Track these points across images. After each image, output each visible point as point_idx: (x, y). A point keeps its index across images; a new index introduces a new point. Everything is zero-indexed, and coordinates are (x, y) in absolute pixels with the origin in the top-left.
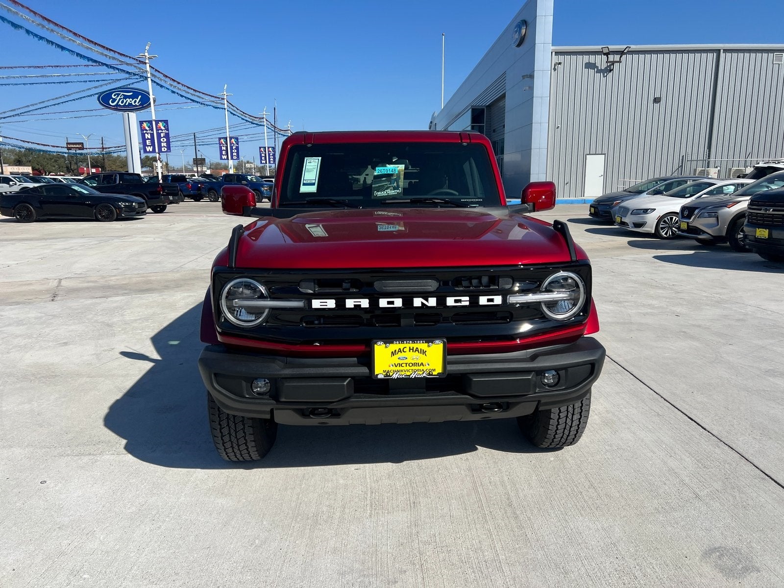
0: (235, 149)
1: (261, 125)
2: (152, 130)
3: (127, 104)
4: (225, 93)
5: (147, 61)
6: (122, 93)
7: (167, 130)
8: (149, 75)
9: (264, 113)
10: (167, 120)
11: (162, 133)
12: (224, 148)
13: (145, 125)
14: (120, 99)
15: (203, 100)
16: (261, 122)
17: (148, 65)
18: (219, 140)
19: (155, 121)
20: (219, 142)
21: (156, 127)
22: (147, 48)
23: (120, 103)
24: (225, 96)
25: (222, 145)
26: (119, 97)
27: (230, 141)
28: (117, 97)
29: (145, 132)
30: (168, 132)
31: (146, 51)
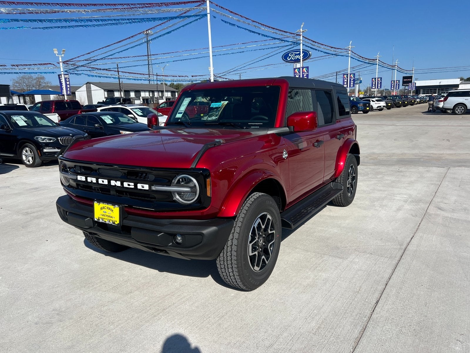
0: (352, 81)
1: (374, 64)
2: (300, 73)
3: (296, 59)
4: (350, 46)
5: (301, 34)
6: (294, 53)
7: (308, 72)
8: (301, 42)
9: (378, 56)
10: (308, 67)
11: (305, 74)
12: (346, 80)
13: (296, 70)
14: (293, 56)
15: (337, 53)
16: (375, 62)
17: (301, 36)
18: (343, 76)
19: (302, 67)
20: (343, 77)
21: (302, 71)
22: (302, 26)
23: (293, 59)
24: (350, 48)
25: (345, 79)
26: (293, 55)
27: (350, 75)
28: (292, 55)
29: (296, 74)
30: (308, 73)
31: (301, 28)
